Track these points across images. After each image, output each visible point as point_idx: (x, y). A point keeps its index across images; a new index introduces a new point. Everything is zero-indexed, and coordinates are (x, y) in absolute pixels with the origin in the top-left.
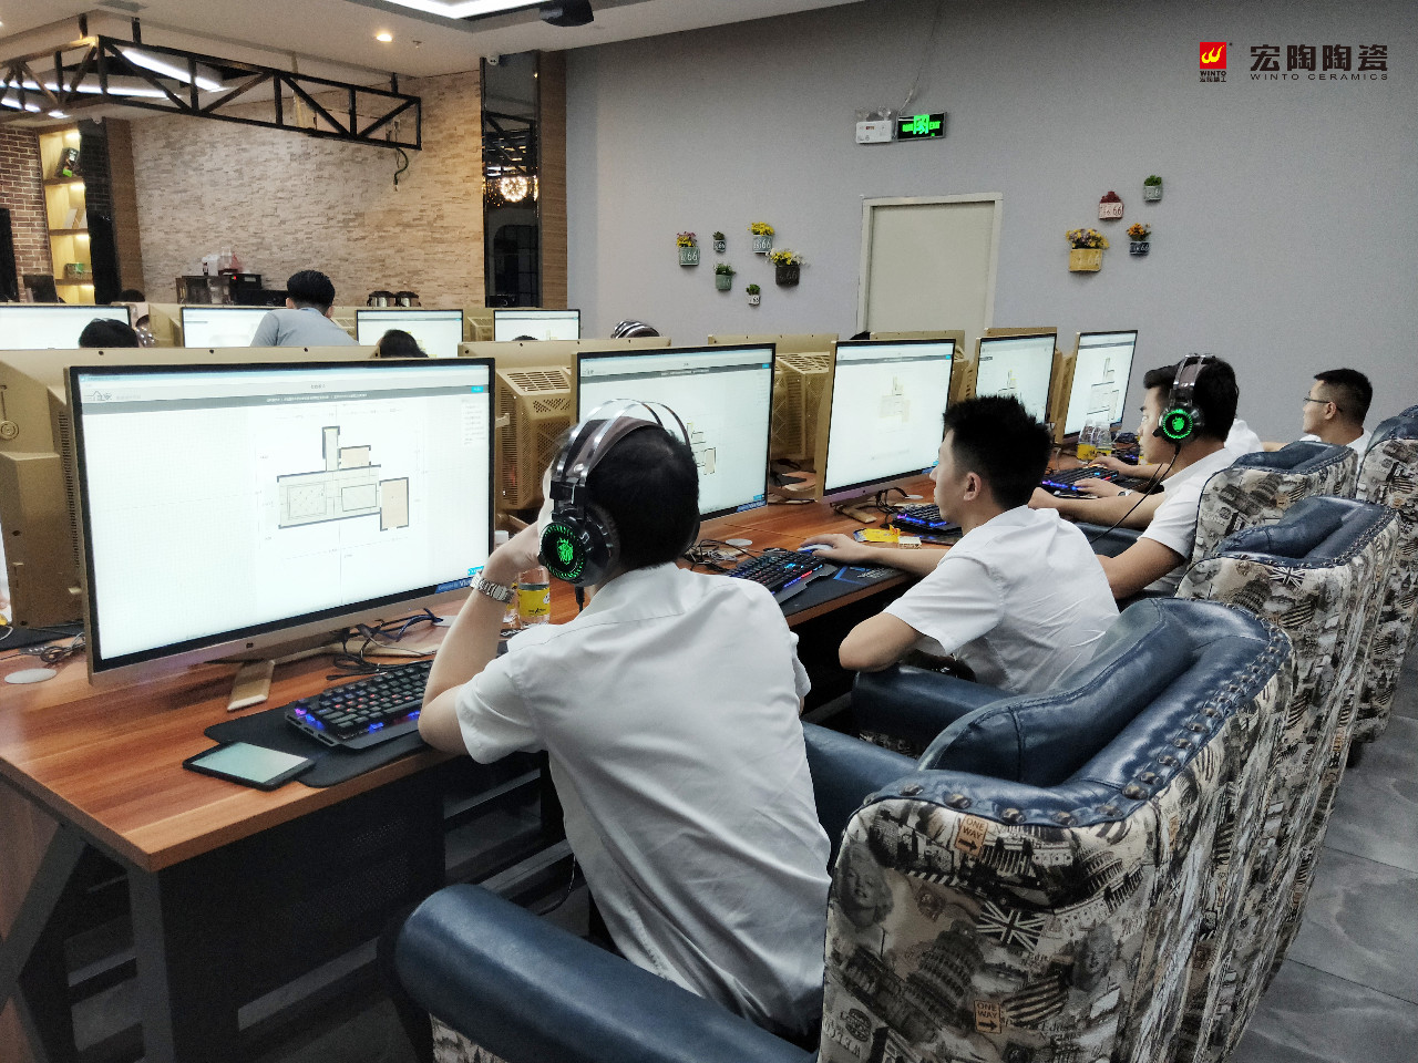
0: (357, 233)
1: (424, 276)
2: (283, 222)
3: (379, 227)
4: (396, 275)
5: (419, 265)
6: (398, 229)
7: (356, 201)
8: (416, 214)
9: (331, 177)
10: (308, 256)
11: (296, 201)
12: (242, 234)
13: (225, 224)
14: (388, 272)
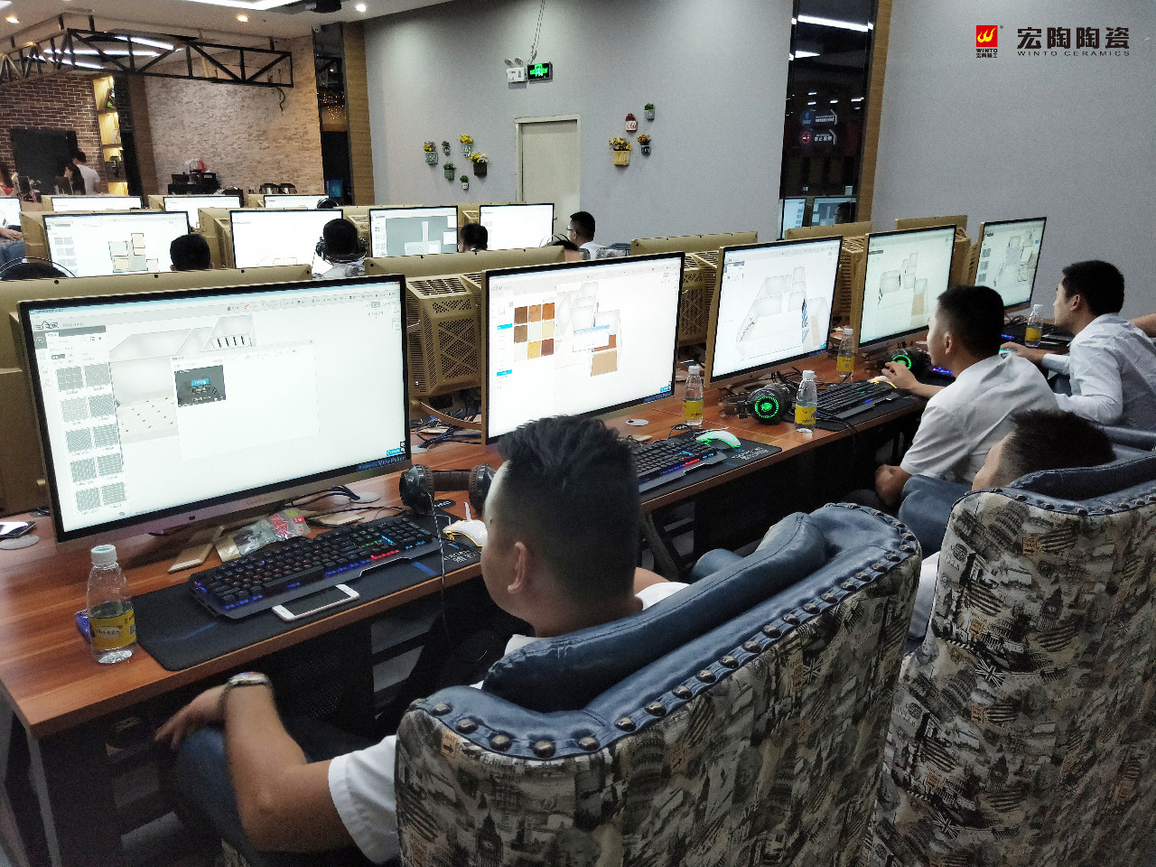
0: (265, 144)
1: (300, 173)
2: (227, 137)
3: (275, 140)
4: (287, 172)
5: (296, 165)
6: (284, 142)
7: (262, 122)
8: (293, 132)
9: (248, 107)
10: (240, 160)
11: (232, 123)
12: (207, 146)
13: (196, 139)
14: (282, 170)
